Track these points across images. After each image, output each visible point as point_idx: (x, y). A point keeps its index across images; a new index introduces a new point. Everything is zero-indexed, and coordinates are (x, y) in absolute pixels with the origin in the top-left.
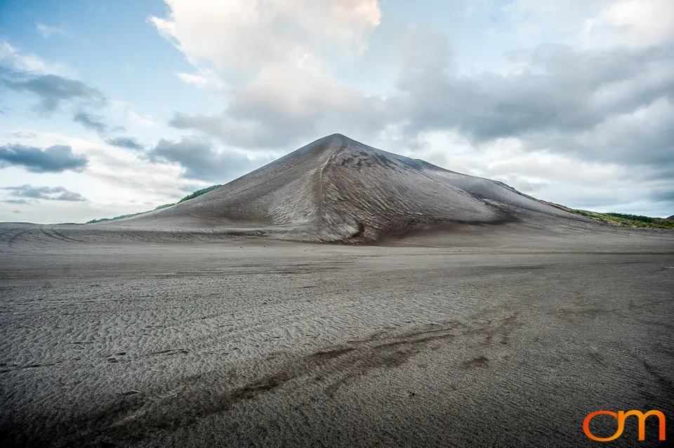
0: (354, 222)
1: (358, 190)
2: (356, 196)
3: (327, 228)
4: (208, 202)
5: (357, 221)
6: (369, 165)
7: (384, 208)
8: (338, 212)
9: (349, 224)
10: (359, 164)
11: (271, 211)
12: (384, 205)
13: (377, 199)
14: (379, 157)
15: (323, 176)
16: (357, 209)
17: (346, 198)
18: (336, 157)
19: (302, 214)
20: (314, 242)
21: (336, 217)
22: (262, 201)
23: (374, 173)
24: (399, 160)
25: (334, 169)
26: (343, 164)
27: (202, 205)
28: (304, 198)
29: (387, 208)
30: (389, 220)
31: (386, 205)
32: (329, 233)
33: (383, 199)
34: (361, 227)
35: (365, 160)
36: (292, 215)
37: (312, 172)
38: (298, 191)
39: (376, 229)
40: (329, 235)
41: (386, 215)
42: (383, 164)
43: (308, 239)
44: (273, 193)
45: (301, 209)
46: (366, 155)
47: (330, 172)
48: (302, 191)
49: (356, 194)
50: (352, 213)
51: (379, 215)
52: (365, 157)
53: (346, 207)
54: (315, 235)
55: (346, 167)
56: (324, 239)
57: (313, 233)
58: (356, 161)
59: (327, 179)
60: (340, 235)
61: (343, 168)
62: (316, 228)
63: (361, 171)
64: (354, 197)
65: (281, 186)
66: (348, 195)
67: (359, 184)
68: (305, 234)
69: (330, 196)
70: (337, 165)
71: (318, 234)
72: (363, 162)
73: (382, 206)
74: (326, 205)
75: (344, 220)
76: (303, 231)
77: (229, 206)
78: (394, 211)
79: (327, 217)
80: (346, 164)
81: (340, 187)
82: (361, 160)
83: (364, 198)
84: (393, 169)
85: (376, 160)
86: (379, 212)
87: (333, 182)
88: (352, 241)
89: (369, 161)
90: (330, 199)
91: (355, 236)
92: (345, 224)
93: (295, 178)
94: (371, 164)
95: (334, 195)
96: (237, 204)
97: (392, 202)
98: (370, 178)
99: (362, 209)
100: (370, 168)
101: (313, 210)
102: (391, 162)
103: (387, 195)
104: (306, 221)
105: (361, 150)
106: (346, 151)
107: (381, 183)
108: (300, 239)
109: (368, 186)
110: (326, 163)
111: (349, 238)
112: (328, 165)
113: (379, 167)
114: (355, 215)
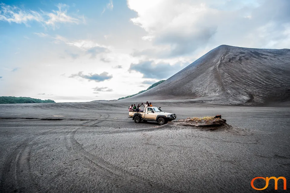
0: (246, 94)
1: (243, 75)
2: (243, 78)
3: (231, 98)
4: (162, 88)
5: (247, 93)
6: (247, 59)
7: (264, 84)
8: (234, 89)
9: (242, 94)
10: (240, 59)
11: (193, 91)
12: (264, 82)
13: (258, 79)
14: (253, 53)
15: (219, 70)
16: (245, 86)
17: (237, 80)
18: (224, 58)
19: (213, 91)
20: (227, 105)
21: (234, 91)
22: (187, 86)
23: (252, 63)
24: (268, 52)
25: (224, 65)
26: (229, 61)
27: (160, 90)
28: (211, 82)
29: (266, 83)
30: (270, 91)
31: (265, 81)
32: (233, 100)
33: (262, 78)
34: (251, 96)
35: (244, 56)
36: (206, 92)
37: (212, 68)
38: (206, 79)
39: (261, 96)
40: (233, 101)
41: (267, 88)
42: (257, 57)
43: (223, 104)
44: (192, 81)
45: (211, 88)
46: (244, 53)
47: (223, 67)
48: (209, 79)
49: (242, 77)
50: (243, 89)
51: (261, 88)
52: (243, 55)
53: (238, 86)
54: (226, 101)
55: (232, 62)
56: (232, 103)
57: (225, 100)
58: (238, 58)
59: (221, 71)
60: (240, 101)
61: (230, 63)
62: (225, 98)
63: (242, 63)
64: (241, 79)
65: (195, 78)
66: (237, 78)
67: (243, 71)
68: (221, 101)
69: (227, 80)
70: (226, 62)
71: (227, 101)
72: (243, 58)
73: (262, 83)
74: (226, 85)
75: (240, 93)
76: (219, 100)
77: (172, 90)
78: (272, 85)
79: (229, 91)
80: (231, 61)
81: (231, 75)
82: (241, 57)
83: (248, 79)
84: (265, 58)
85: (252, 55)
86: (261, 87)
87: (226, 72)
88: (248, 104)
89: (247, 57)
90: (227, 82)
91: (249, 101)
92: (241, 95)
93: (202, 73)
94: (248, 58)
95: (229, 80)
96: (175, 88)
97: (269, 79)
98: (249, 67)
99: (249, 85)
100: (248, 61)
101: (219, 89)
102: (262, 54)
103: (264, 75)
104: (217, 94)
105: (239, 51)
106: (230, 53)
107: (258, 68)
108: (220, 104)
109: (249, 72)
110: (219, 62)
111: (246, 103)
112: (220, 64)
113: (255, 59)
114: (245, 89)
